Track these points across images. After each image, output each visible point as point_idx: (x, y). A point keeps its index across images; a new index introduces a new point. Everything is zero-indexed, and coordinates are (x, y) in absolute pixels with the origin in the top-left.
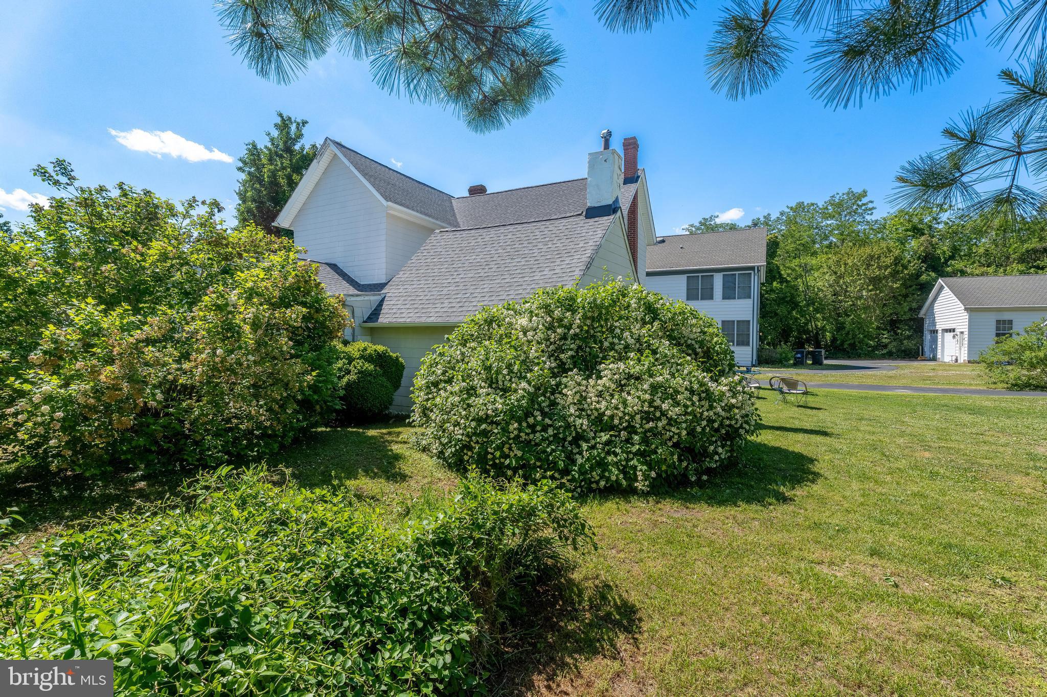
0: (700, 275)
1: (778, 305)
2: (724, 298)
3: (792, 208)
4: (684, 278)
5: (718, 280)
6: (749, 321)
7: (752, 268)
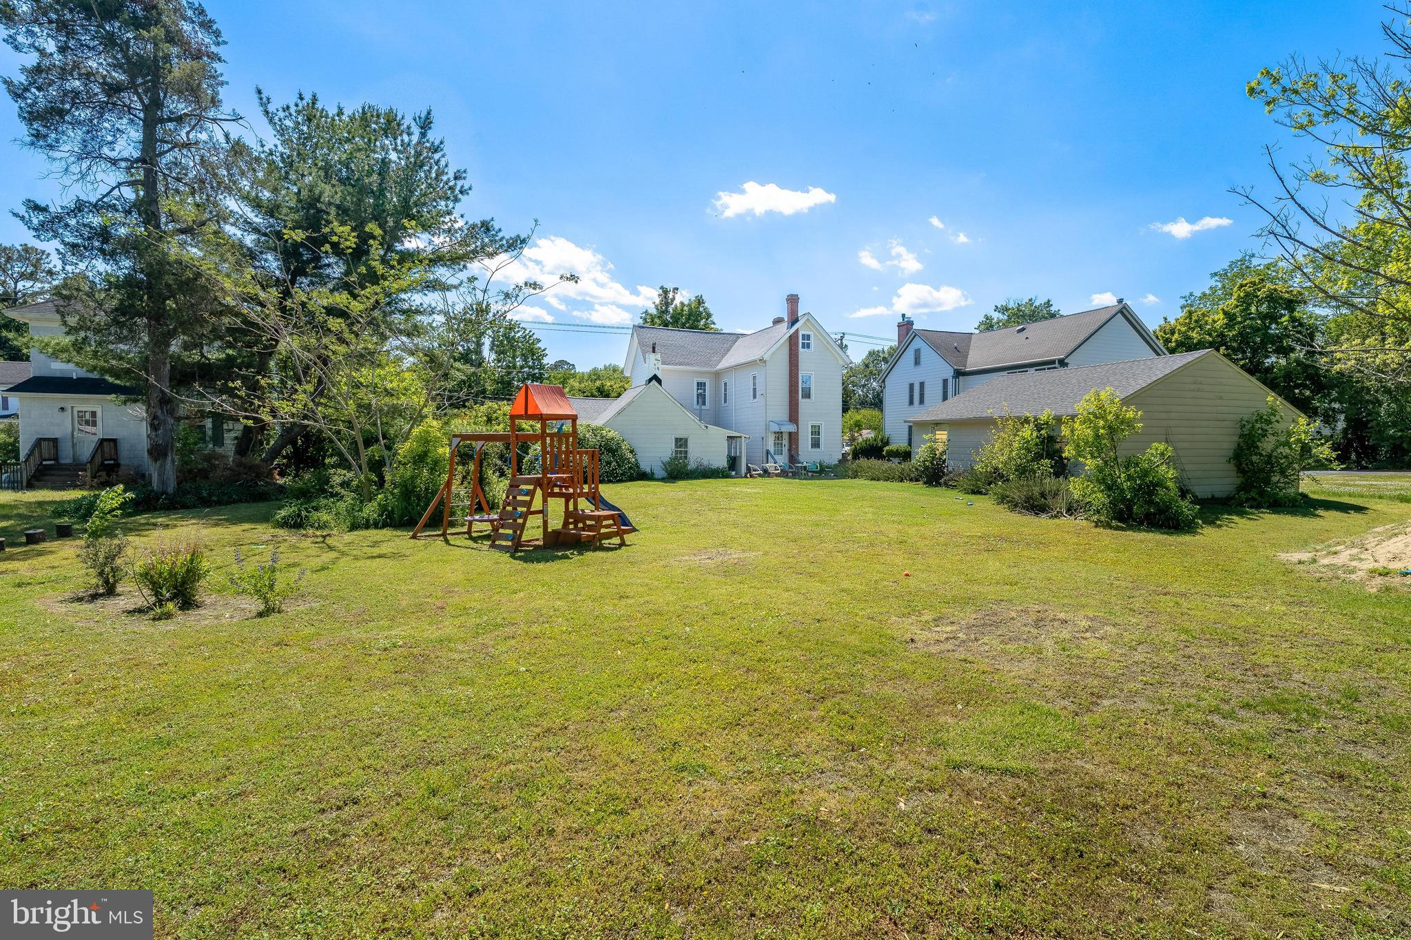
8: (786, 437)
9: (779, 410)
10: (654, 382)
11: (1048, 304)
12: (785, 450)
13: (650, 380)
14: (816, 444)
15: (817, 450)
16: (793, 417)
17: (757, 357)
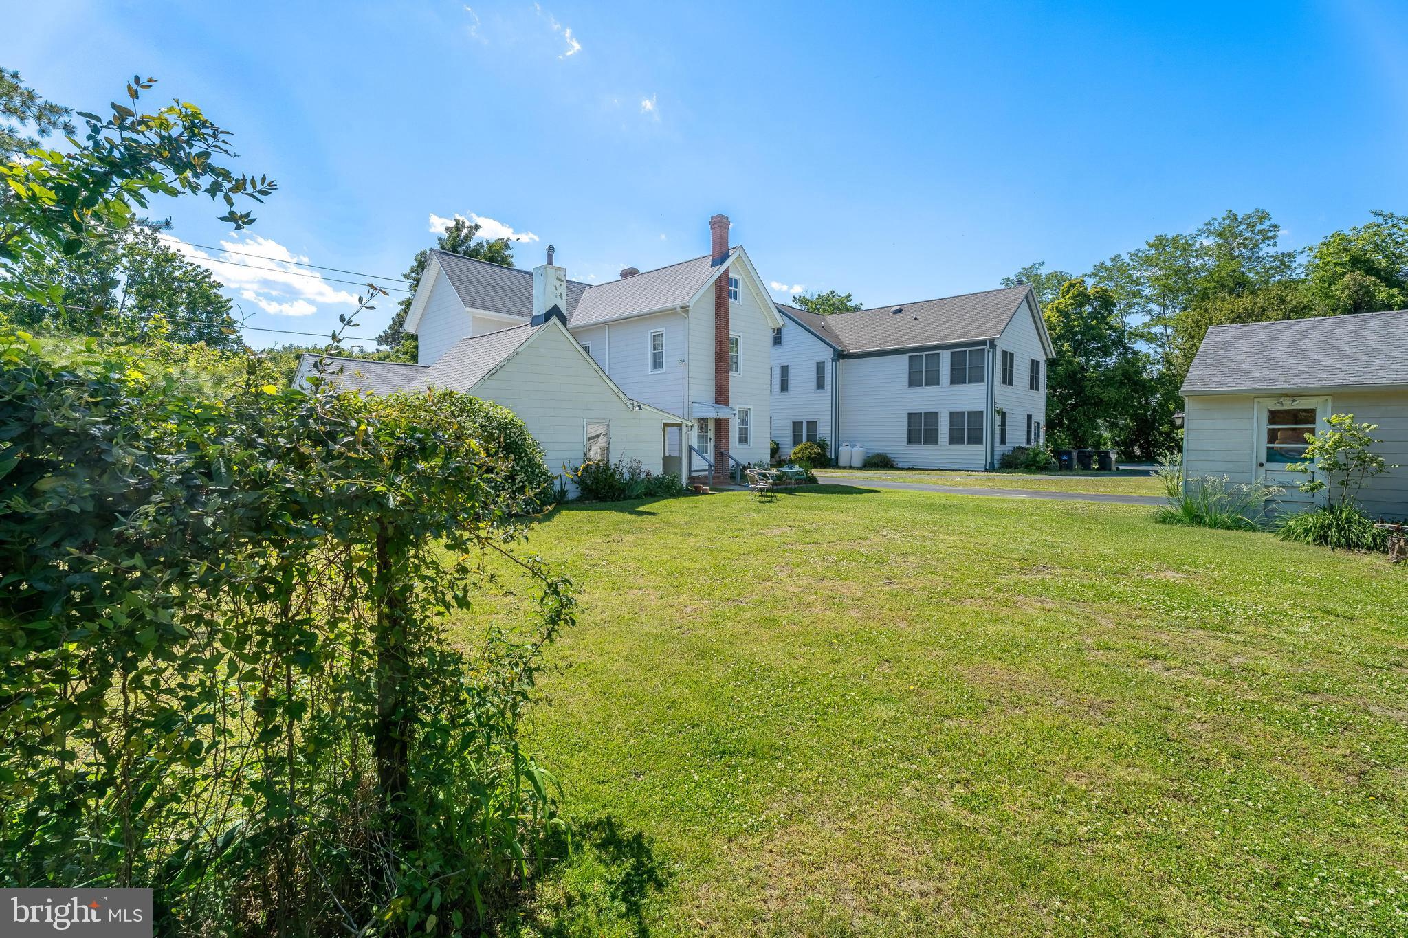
0: (924, 353)
1: (1105, 387)
2: (953, 382)
3: (1152, 246)
4: (905, 358)
5: (945, 358)
6: (982, 412)
7: (983, 343)
8: (711, 426)
9: (703, 387)
10: (554, 320)
11: (848, 297)
12: (711, 445)
13: (547, 316)
14: (744, 439)
15: (745, 446)
16: (721, 396)
17: (677, 304)
